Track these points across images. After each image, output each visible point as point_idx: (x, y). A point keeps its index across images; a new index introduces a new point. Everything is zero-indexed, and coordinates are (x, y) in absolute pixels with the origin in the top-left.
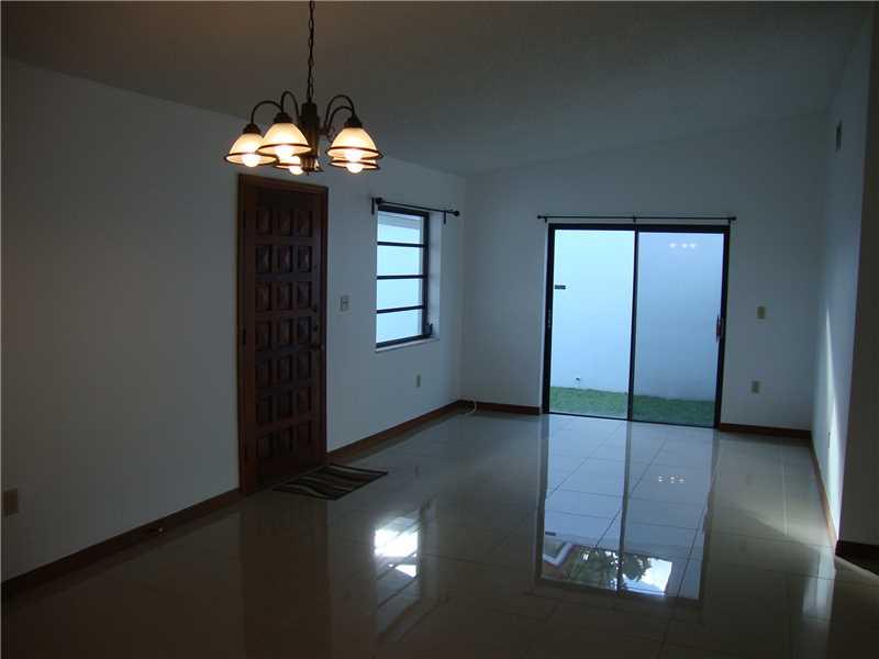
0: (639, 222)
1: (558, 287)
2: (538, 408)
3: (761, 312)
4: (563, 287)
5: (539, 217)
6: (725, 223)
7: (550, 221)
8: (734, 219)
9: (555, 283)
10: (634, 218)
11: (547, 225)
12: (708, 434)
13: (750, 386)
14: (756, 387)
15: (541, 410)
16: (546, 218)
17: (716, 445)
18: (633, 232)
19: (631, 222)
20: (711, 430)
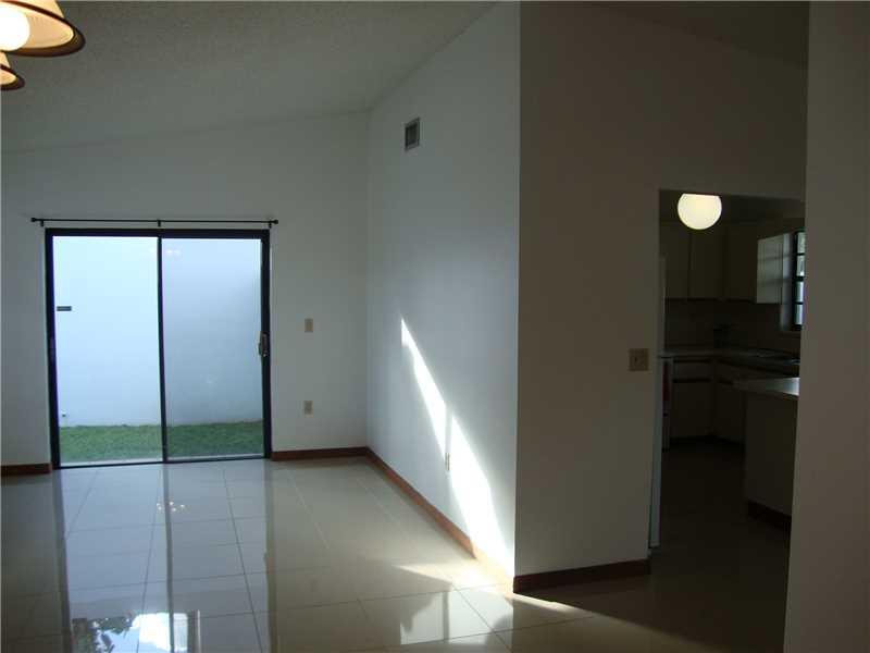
0: (164, 226)
1: (60, 309)
2: (47, 465)
3: (309, 325)
4: (68, 309)
5: (34, 220)
6: (264, 226)
7: (49, 225)
8: (276, 222)
9: (58, 303)
10: (159, 222)
11: (43, 229)
12: (259, 467)
13: (302, 407)
14: (308, 407)
15: (51, 467)
16: (42, 221)
17: (268, 478)
18: (156, 239)
19: (154, 226)
20: (262, 461)
